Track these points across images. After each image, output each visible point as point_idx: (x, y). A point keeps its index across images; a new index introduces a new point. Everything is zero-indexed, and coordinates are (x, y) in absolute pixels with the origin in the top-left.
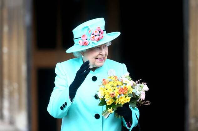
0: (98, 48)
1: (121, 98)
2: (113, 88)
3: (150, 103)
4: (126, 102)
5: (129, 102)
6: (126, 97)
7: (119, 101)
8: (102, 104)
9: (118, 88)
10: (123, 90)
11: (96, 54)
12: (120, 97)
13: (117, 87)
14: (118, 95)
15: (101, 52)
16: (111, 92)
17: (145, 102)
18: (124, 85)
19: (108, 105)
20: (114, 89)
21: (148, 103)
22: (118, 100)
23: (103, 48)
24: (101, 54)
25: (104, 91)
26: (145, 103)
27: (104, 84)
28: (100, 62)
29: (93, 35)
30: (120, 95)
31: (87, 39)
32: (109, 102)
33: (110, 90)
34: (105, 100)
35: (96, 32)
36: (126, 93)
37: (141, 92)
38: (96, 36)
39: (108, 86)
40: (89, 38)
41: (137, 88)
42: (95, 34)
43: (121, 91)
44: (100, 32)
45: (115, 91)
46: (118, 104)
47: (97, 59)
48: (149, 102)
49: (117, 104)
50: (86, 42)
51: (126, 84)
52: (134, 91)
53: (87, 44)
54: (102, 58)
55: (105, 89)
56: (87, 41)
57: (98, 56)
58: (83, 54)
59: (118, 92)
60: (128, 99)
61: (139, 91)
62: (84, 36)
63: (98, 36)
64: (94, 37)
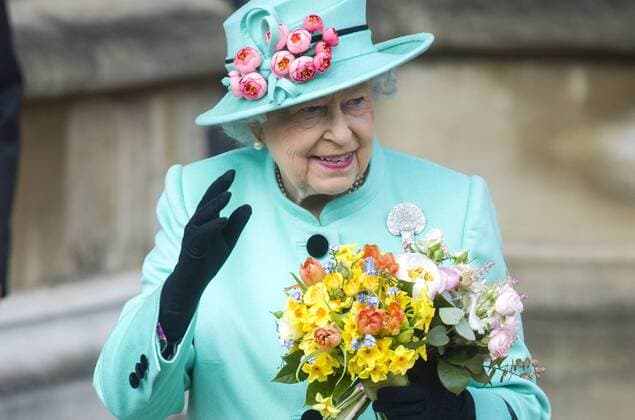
1: (367, 352)
4: (393, 373)
6: (393, 347)
7: (360, 365)
9: (361, 306)
10: (375, 318)
11: (307, 136)
12: (363, 347)
14: (355, 339)
15: (328, 131)
16: (322, 323)
20: (345, 311)
22: (356, 361)
23: (338, 111)
24: (329, 141)
25: (300, 315)
27: (307, 281)
28: (332, 176)
29: (285, 53)
31: (258, 69)
32: (317, 369)
34: (303, 358)
35: (296, 37)
36: (392, 328)
38: (297, 56)
40: (267, 64)
42: (293, 47)
44: (316, 39)
47: (317, 158)
50: (253, 85)
53: (256, 94)
54: (338, 156)
55: (303, 309)
56: (258, 79)
57: (316, 145)
58: (261, 132)
59: (356, 324)
60: (401, 359)
61: (481, 315)
62: (243, 54)
63: (305, 60)
64: (286, 61)
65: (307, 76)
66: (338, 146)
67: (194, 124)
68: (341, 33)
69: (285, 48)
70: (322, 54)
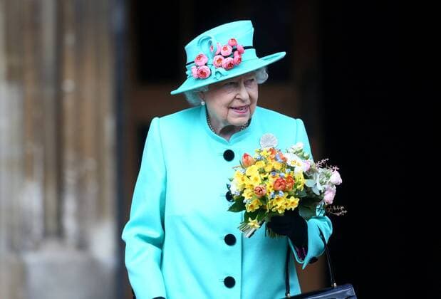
0: (232, 85)
1: (278, 199)
2: (263, 176)
3: (346, 212)
4: (288, 209)
5: (295, 209)
6: (289, 197)
7: (274, 205)
8: (236, 210)
9: (273, 177)
10: (283, 183)
12: (276, 196)
13: (271, 175)
14: (272, 193)
15: (238, 94)
16: (257, 184)
17: (335, 209)
18: (288, 171)
19: (248, 211)
20: (265, 179)
21: (340, 211)
22: (272, 203)
24: (238, 99)
25: (243, 180)
26: (334, 211)
27: (246, 164)
28: (239, 116)
29: (220, 56)
30: (276, 192)
31: (206, 65)
32: (252, 206)
33: (256, 179)
34: (244, 201)
35: (225, 48)
36: (289, 188)
37: (326, 186)
39: (253, 171)
40: (211, 62)
41: (318, 176)
42: (224, 53)
43: (277, 184)
45: (266, 182)
46: (270, 211)
47: (232, 108)
48: (343, 210)
49: (268, 211)
50: (204, 71)
51: (292, 169)
52: (309, 183)
53: (205, 76)
54: (242, 107)
55: (245, 178)
56: (206, 69)
58: (204, 97)
59: (272, 185)
60: (293, 203)
61: (322, 183)
62: (200, 57)
63: (230, 59)
64: (220, 60)
65: (230, 67)
66: (243, 101)
67: (170, 93)
68: (245, 48)
69: (220, 54)
70: (237, 56)
